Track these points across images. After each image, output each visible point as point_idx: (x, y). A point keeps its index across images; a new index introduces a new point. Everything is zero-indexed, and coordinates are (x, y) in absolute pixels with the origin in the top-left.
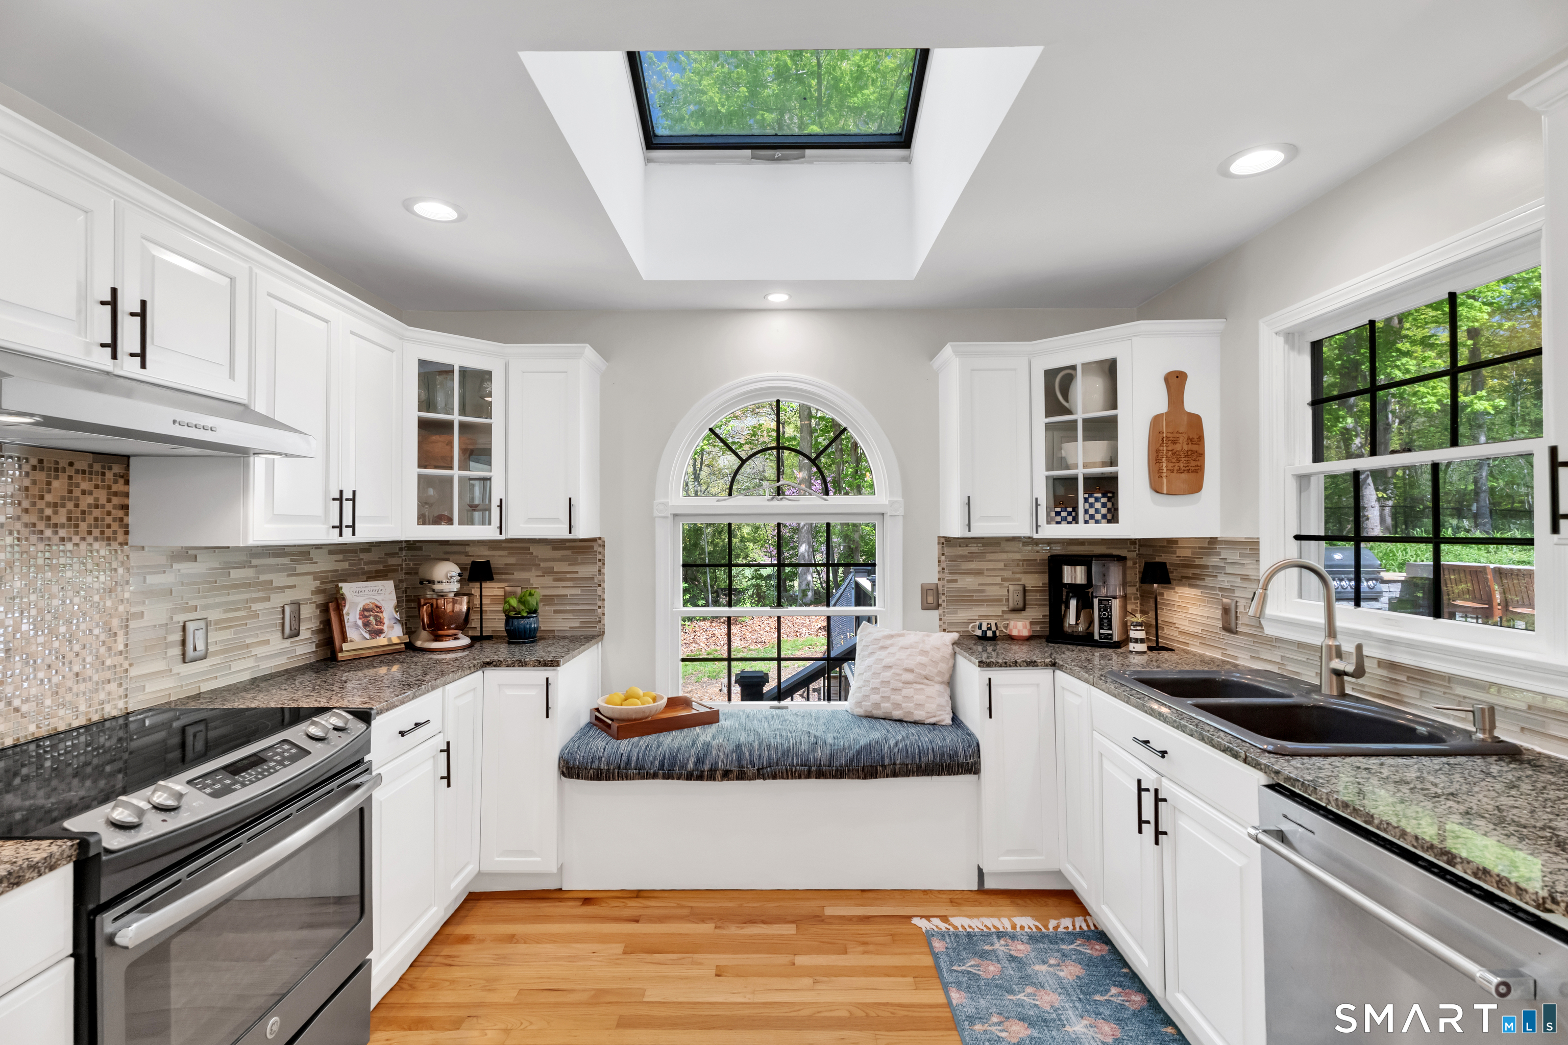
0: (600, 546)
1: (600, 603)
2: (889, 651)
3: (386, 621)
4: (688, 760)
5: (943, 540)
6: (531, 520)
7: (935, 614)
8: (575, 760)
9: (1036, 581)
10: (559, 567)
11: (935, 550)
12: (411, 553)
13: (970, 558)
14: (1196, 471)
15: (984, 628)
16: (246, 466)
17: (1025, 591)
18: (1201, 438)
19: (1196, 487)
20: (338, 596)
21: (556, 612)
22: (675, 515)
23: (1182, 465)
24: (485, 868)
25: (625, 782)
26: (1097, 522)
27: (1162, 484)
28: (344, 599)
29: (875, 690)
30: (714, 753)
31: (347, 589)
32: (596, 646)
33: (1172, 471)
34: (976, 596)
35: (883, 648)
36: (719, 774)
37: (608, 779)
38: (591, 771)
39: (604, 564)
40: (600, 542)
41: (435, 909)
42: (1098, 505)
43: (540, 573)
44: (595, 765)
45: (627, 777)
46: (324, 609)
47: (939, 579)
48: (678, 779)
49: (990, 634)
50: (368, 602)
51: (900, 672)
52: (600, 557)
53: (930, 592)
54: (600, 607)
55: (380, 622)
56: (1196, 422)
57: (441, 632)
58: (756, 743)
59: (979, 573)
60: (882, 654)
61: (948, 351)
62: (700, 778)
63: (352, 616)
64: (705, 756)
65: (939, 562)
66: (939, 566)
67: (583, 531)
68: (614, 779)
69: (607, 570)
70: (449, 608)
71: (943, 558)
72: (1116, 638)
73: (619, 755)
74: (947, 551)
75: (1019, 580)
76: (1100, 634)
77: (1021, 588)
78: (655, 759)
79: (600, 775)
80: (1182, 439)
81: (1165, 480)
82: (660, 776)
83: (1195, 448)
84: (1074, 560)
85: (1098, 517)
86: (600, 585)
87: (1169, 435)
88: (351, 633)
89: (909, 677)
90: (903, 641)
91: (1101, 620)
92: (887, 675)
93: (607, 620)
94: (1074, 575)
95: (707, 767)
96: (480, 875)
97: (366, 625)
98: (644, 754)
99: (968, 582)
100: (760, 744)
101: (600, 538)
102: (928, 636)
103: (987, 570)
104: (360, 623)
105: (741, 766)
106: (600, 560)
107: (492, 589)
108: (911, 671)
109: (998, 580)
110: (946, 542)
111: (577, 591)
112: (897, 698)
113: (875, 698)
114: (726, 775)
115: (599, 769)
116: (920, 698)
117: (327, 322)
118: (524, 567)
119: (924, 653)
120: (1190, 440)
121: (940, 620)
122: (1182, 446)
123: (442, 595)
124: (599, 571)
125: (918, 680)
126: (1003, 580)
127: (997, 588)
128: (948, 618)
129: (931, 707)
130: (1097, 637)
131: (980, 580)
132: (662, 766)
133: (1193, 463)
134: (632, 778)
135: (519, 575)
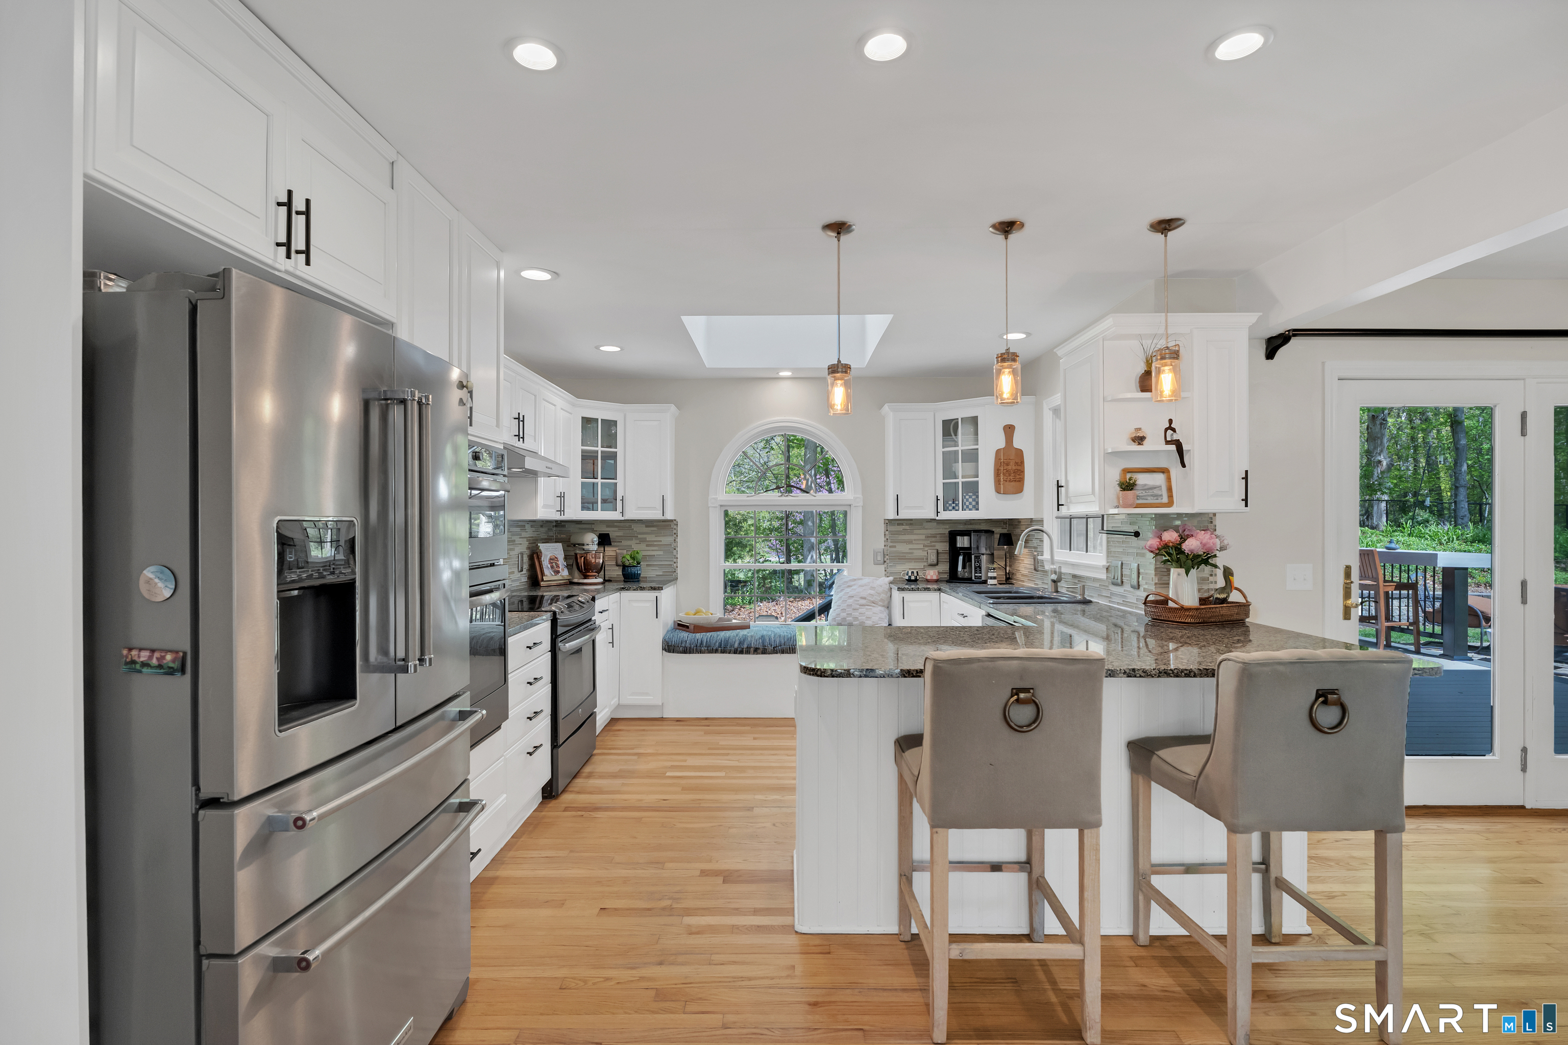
0: (675, 524)
1: (675, 560)
2: (852, 588)
3: (560, 566)
4: (735, 643)
5: (887, 521)
6: (639, 508)
7: (882, 567)
8: (672, 642)
9: (944, 547)
10: (650, 538)
11: (882, 527)
12: (558, 529)
13: (905, 532)
14: (1019, 481)
15: (910, 574)
16: (536, 482)
17: (938, 553)
18: (1022, 463)
19: (1020, 490)
20: (538, 551)
21: (648, 565)
22: (721, 506)
23: (1011, 478)
24: (623, 702)
25: (700, 654)
26: (970, 510)
27: (1000, 488)
28: (541, 552)
29: (843, 610)
30: (749, 639)
31: (542, 547)
32: (673, 586)
33: (1006, 481)
34: (909, 556)
35: (849, 586)
36: (752, 650)
37: (690, 653)
38: (681, 648)
39: (677, 536)
40: (675, 522)
41: (607, 709)
42: (970, 500)
43: (638, 542)
44: (683, 645)
45: (701, 652)
46: (531, 558)
47: (885, 546)
48: (729, 653)
49: (913, 578)
50: (551, 555)
51: (858, 599)
52: (675, 531)
53: (879, 554)
54: (675, 563)
55: (558, 567)
56: (1020, 453)
57: (588, 574)
58: (773, 635)
59: (910, 542)
60: (848, 590)
61: (886, 407)
62: (741, 652)
63: (546, 563)
64: (744, 640)
65: (885, 535)
66: (885, 537)
67: (669, 516)
68: (693, 653)
69: (679, 540)
70: (593, 561)
71: (887, 532)
72: (983, 578)
73: (696, 640)
74: (891, 528)
75: (934, 546)
76: (975, 576)
77: (935, 551)
78: (716, 642)
79: (686, 651)
80: (1012, 463)
81: (1002, 486)
82: (719, 651)
83: (1019, 468)
84: (963, 533)
85: (971, 507)
86: (675, 549)
87: (1005, 461)
88: (546, 572)
89: (863, 602)
90: (860, 582)
91: (975, 568)
92: (850, 601)
93: (679, 571)
94: (963, 542)
95: (745, 646)
96: (619, 706)
97: (552, 567)
98: (710, 639)
99: (902, 548)
100: (775, 636)
101: (675, 520)
102: (876, 580)
103: (915, 540)
104: (549, 566)
105: (764, 646)
106: (675, 534)
107: (610, 551)
108: (864, 598)
109: (921, 546)
110: (889, 522)
111: (661, 553)
112: (856, 614)
113: (844, 615)
114: (756, 651)
115: (685, 647)
116: (869, 613)
117: (555, 405)
118: (630, 538)
119: (873, 588)
120: (1016, 463)
121: (885, 571)
122: (1012, 467)
123: (588, 552)
124: (675, 540)
125: (868, 604)
126: (925, 546)
127: (920, 551)
128: (890, 570)
129: (875, 618)
130: (973, 578)
131: (911, 546)
132: (720, 646)
133: (1018, 477)
134: (704, 653)
135: (625, 543)
